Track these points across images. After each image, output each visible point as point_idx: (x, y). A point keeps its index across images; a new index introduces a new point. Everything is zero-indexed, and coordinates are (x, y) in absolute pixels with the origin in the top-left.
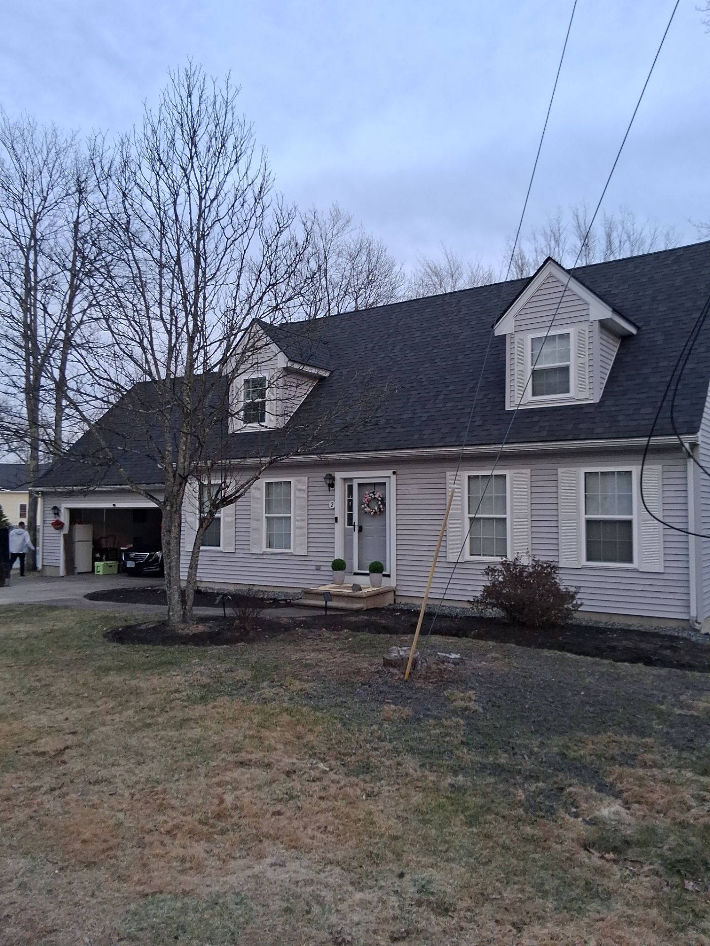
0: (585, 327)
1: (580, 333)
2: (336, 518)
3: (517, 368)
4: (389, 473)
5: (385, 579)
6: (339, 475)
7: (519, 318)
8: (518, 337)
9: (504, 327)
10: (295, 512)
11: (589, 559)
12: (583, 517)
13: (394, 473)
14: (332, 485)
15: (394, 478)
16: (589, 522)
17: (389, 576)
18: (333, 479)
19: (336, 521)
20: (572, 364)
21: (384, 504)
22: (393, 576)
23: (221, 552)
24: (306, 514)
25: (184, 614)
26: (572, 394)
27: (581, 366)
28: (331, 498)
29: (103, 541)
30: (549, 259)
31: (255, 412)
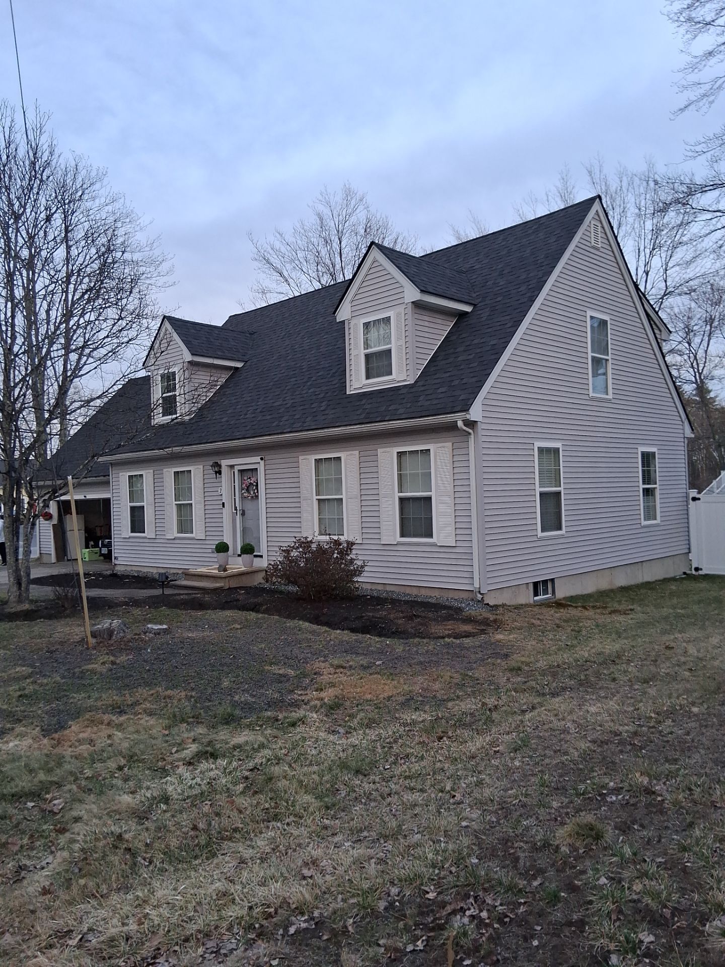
0: (401, 309)
1: (398, 315)
2: (223, 504)
3: (353, 352)
4: (258, 459)
5: (256, 559)
6: (225, 463)
7: (355, 303)
8: (353, 322)
9: (343, 313)
10: (195, 499)
11: (402, 535)
12: (397, 495)
13: (262, 459)
14: (220, 473)
15: (262, 463)
16: (401, 500)
17: (261, 556)
18: (220, 466)
19: (224, 506)
20: (393, 346)
21: (257, 488)
22: (265, 556)
23: (145, 538)
24: (203, 500)
25: (20, 595)
26: (394, 376)
27: (399, 348)
28: (218, 485)
29: (98, 529)
30: (372, 243)
31: (169, 405)
